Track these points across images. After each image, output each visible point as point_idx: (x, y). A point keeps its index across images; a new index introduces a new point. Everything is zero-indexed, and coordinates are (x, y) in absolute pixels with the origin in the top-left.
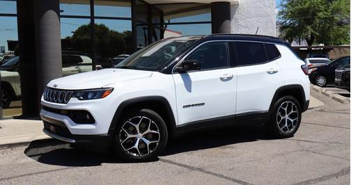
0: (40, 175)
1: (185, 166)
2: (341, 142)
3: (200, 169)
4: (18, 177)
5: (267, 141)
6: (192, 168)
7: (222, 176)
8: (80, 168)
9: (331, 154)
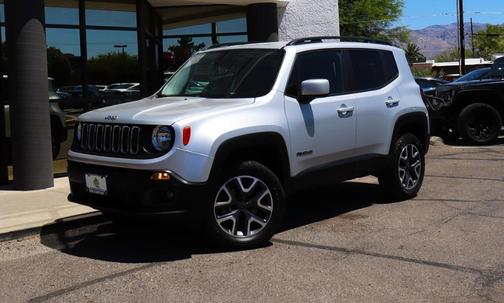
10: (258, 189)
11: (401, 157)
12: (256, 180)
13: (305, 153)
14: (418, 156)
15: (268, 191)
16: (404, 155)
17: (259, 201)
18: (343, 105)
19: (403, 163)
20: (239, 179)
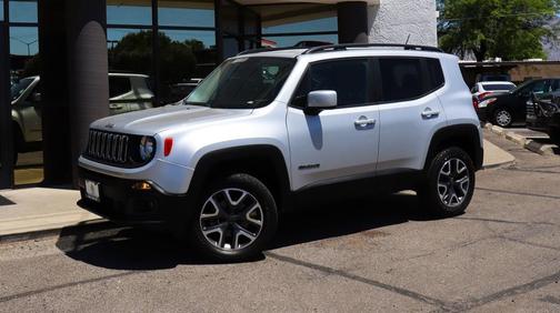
0: (88, 285)
1: (316, 267)
2: (552, 221)
3: (341, 273)
4: (53, 288)
5: (436, 221)
6: (328, 271)
7: (376, 283)
8: (151, 273)
9: (539, 242)
10: (248, 203)
11: (441, 172)
12: (245, 193)
13: (309, 167)
14: (465, 171)
15: (258, 205)
16: (446, 169)
17: (248, 215)
18: (363, 117)
19: (444, 179)
20: (227, 191)
